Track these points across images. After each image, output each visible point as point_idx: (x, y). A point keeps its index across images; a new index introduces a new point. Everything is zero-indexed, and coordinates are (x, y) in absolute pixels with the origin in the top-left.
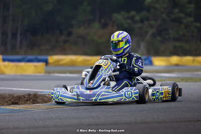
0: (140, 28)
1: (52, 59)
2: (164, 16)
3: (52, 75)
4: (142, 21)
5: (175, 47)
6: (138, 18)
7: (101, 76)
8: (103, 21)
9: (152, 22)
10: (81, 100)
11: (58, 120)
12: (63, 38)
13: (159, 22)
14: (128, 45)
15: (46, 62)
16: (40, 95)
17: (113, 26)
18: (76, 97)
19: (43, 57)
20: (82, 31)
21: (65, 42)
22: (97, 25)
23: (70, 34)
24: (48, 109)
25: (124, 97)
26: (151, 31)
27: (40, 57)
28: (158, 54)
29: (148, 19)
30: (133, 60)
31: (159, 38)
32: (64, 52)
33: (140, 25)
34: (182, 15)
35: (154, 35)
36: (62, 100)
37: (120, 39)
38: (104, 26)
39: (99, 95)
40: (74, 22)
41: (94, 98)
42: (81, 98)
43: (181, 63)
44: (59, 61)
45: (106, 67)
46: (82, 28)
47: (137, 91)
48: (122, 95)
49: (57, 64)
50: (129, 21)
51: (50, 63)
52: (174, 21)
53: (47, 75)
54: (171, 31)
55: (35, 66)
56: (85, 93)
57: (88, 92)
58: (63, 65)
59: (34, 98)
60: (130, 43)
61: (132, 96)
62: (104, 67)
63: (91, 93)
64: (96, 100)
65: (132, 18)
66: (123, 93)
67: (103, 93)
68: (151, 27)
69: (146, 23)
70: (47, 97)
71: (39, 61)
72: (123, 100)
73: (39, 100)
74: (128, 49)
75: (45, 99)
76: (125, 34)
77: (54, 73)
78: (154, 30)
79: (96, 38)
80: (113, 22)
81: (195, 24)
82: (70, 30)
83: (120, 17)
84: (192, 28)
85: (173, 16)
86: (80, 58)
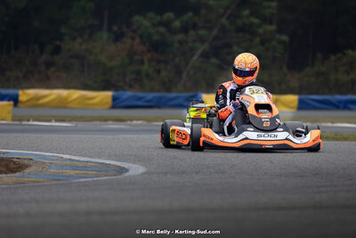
0: (180, 43)
1: (26, 94)
2: (224, 21)
3: (24, 123)
4: (184, 29)
6: (177, 24)
8: (115, 28)
9: (202, 32)
11: (34, 204)
12: (44, 58)
13: (215, 32)
15: (15, 100)
16: (3, 159)
17: (133, 39)
19: (11, 91)
20: (78, 46)
21: (49, 65)
22: (105, 35)
23: (57, 50)
24: (15, 183)
26: (201, 48)
27: (4, 91)
29: (195, 27)
31: (214, 60)
32: (46, 83)
33: (180, 37)
34: (256, 21)
35: (205, 55)
38: (118, 37)
40: (63, 30)
44: (39, 98)
46: (79, 40)
49: (34, 103)
50: (162, 29)
51: (22, 102)
52: (241, 30)
53: (17, 123)
58: (43, 106)
65: (167, 25)
68: (202, 40)
69: (192, 33)
70: (14, 163)
71: (2, 98)
73: (1, 169)
75: (13, 166)
77: (28, 120)
78: (206, 46)
79: (103, 58)
80: (134, 31)
81: (278, 36)
82: (58, 43)
83: (146, 23)
84: (274, 43)
85: (239, 22)
86: (76, 94)
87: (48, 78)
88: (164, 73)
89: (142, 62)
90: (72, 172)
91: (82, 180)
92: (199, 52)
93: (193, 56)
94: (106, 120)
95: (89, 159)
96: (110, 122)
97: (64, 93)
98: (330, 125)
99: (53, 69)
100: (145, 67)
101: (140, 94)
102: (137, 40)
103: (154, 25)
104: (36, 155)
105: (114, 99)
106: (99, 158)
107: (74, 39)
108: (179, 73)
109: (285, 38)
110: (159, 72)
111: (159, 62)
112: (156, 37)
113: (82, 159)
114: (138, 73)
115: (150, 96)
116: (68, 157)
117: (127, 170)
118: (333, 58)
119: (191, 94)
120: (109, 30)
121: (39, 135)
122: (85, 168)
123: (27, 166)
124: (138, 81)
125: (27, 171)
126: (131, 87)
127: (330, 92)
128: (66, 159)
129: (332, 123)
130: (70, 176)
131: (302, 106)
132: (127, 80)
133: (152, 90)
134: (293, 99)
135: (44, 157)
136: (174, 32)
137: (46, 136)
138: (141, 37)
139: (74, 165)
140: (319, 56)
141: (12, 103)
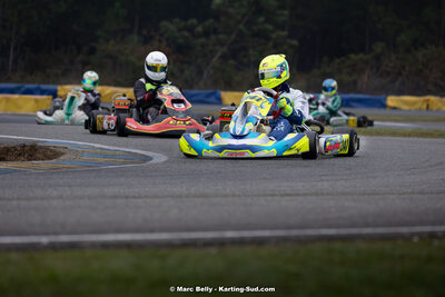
0: (203, 46)
1: (61, 90)
2: (241, 27)
4: (206, 34)
6: (200, 29)
8: (145, 32)
9: (221, 37)
12: (81, 57)
13: (233, 37)
15: (54, 94)
16: (41, 147)
17: (160, 41)
19: (50, 87)
20: (111, 46)
22: (135, 38)
23: (92, 51)
24: (51, 169)
26: (221, 51)
27: (44, 87)
28: (230, 87)
29: (215, 31)
31: (232, 62)
33: (202, 40)
34: (270, 27)
35: (224, 57)
38: (147, 40)
40: (99, 33)
46: (112, 42)
50: (186, 34)
52: (257, 35)
54: (251, 52)
55: (36, 101)
59: (30, 152)
65: (191, 29)
68: (222, 45)
69: (213, 37)
70: (51, 151)
71: (43, 92)
73: (39, 156)
75: (50, 153)
78: (225, 49)
79: (133, 59)
80: (162, 35)
81: (289, 41)
82: (93, 44)
83: (172, 27)
84: (285, 47)
85: (255, 28)
88: (187, 73)
91: (111, 167)
92: (219, 54)
93: (213, 57)
95: (117, 148)
102: (164, 43)
103: (180, 30)
104: (71, 144)
106: (127, 147)
107: (108, 41)
108: (200, 73)
109: (295, 42)
110: (182, 71)
111: (183, 62)
112: (181, 41)
113: (111, 148)
116: (99, 146)
117: (151, 159)
118: (337, 61)
119: (210, 91)
120: (140, 33)
122: (113, 156)
123: (62, 154)
125: (62, 158)
130: (100, 163)
135: (79, 146)
138: (167, 40)
139: (104, 154)
140: (325, 59)
141: (50, 97)
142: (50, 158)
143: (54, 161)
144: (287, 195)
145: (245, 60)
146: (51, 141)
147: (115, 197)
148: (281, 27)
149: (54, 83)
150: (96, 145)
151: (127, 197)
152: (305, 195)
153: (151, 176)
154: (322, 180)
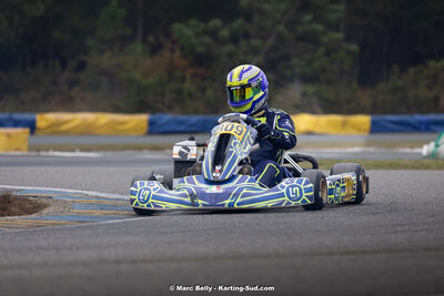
0: (231, 55)
1: (45, 119)
2: (281, 28)
3: (43, 153)
4: (234, 39)
5: (304, 94)
6: (225, 33)
7: (235, 156)
8: (151, 39)
9: (255, 42)
10: (201, 206)
11: (54, 252)
12: (66, 75)
13: (271, 42)
14: (262, 93)
15: (32, 127)
16: (16, 198)
17: (173, 51)
18: (188, 200)
19: (26, 116)
20: (106, 60)
21: (72, 84)
22: (138, 47)
23: (82, 66)
24: (31, 227)
25: (286, 198)
26: (254, 61)
27: (18, 116)
29: (246, 36)
30: (275, 121)
32: (68, 105)
33: (229, 48)
34: (319, 27)
36: (155, 206)
37: (245, 81)
38: (155, 50)
39: (236, 195)
40: (90, 42)
41: (227, 202)
42: (200, 202)
43: (317, 130)
44: (59, 124)
45: (241, 137)
46: (107, 54)
47: (311, 185)
48: (282, 195)
49: (55, 130)
50: (207, 39)
51: (40, 129)
52: (302, 38)
53: (34, 153)
54: (295, 61)
55: (8, 135)
56: (208, 191)
57: (213, 189)
58: (66, 133)
60: (267, 90)
61: (301, 196)
62: (238, 138)
63: (221, 191)
64: (231, 205)
65: (213, 34)
66: (284, 191)
67: (244, 191)
68: (255, 52)
69: (243, 43)
70: (30, 202)
71: (16, 124)
72: (284, 205)
74: (263, 101)
75: (29, 206)
76: (255, 70)
77: (47, 150)
79: (136, 75)
80: (174, 42)
81: (346, 45)
82: (83, 58)
83: (188, 31)
84: (341, 54)
85: (300, 30)
86: (104, 118)
87: (71, 99)
88: (210, 92)
89: (183, 79)
90: (98, 212)
91: (111, 221)
94: (140, 148)
95: (120, 197)
96: (146, 151)
97: (89, 117)
98: (408, 150)
99: (77, 88)
100: (188, 85)
101: (182, 117)
102: (178, 53)
103: (198, 35)
104: (56, 192)
105: (151, 123)
107: (102, 52)
109: (354, 47)
110: (203, 90)
111: (204, 79)
112: (200, 49)
113: (112, 196)
114: (179, 92)
115: (194, 119)
116: (94, 194)
118: (412, 70)
120: (144, 41)
121: (60, 168)
122: (114, 207)
123: (45, 206)
124: (180, 101)
125: (44, 212)
126: (170, 108)
127: (409, 111)
128: (92, 197)
129: (412, 147)
130: (97, 217)
131: (376, 128)
132: (166, 100)
133: (196, 112)
134: (364, 120)
135: (66, 195)
136: (222, 43)
137: (69, 169)
138: (182, 48)
139: (101, 204)
140: (396, 68)
141: (27, 130)
142: (29, 212)
143: (34, 216)
144: (348, 253)
145: (288, 73)
146: (29, 189)
147: (118, 262)
148: (334, 27)
149: (31, 111)
150: (90, 193)
151: (134, 262)
152: (373, 252)
153: (166, 233)
154: (396, 232)
